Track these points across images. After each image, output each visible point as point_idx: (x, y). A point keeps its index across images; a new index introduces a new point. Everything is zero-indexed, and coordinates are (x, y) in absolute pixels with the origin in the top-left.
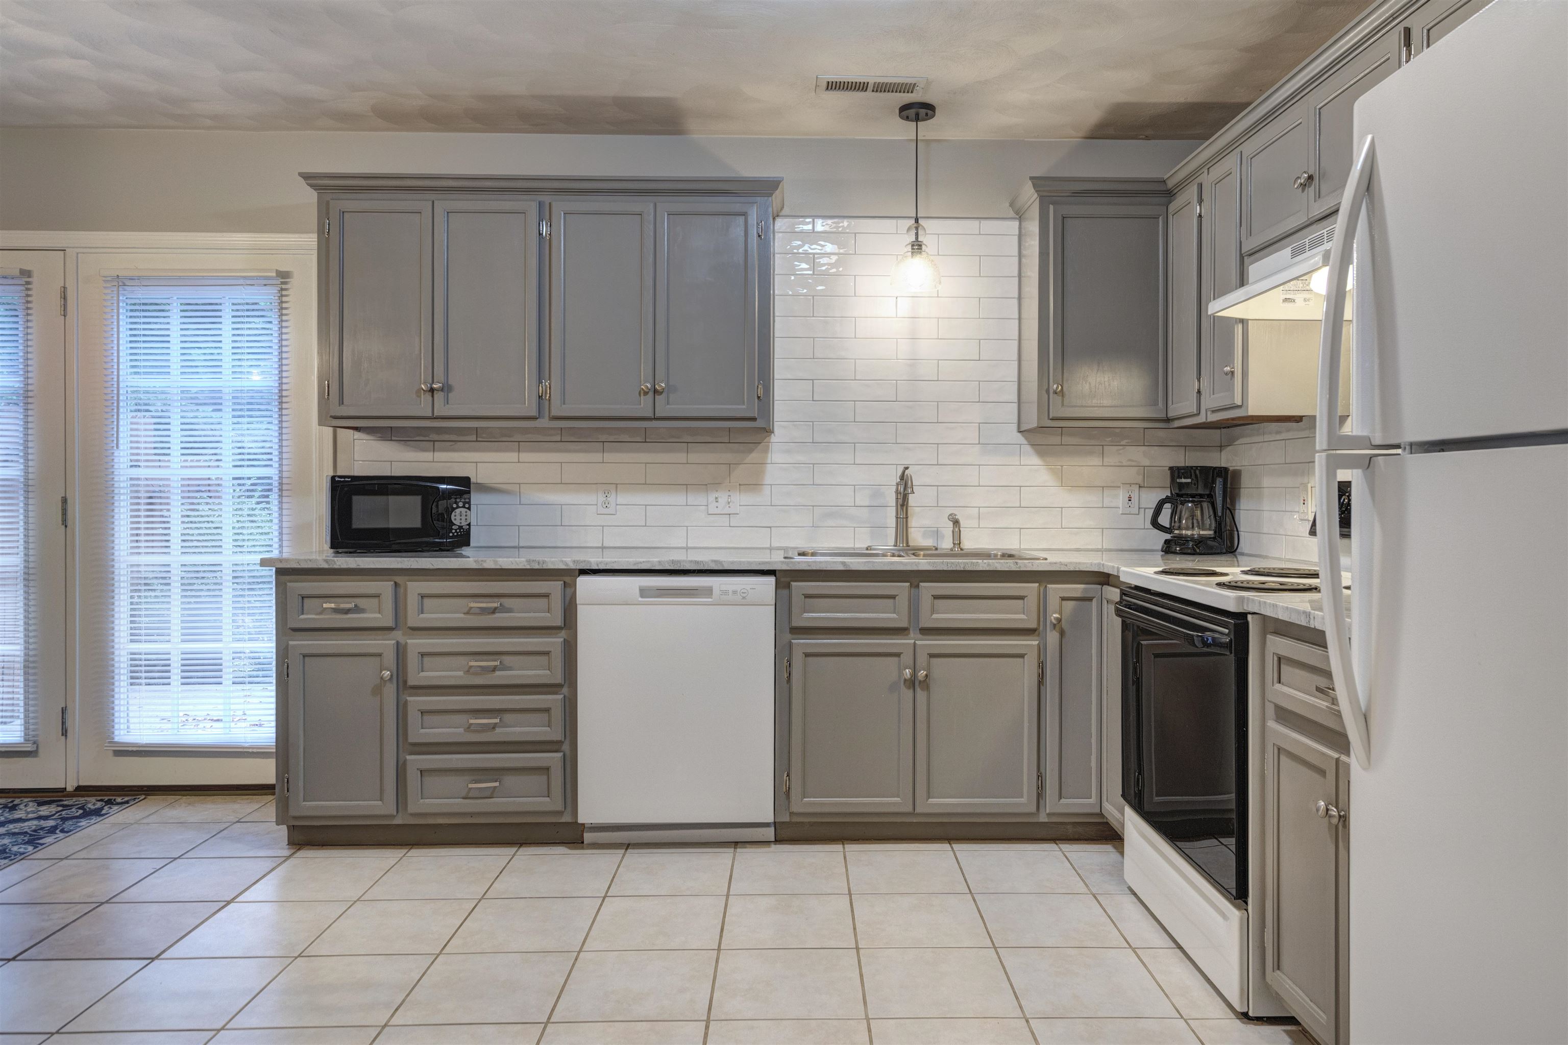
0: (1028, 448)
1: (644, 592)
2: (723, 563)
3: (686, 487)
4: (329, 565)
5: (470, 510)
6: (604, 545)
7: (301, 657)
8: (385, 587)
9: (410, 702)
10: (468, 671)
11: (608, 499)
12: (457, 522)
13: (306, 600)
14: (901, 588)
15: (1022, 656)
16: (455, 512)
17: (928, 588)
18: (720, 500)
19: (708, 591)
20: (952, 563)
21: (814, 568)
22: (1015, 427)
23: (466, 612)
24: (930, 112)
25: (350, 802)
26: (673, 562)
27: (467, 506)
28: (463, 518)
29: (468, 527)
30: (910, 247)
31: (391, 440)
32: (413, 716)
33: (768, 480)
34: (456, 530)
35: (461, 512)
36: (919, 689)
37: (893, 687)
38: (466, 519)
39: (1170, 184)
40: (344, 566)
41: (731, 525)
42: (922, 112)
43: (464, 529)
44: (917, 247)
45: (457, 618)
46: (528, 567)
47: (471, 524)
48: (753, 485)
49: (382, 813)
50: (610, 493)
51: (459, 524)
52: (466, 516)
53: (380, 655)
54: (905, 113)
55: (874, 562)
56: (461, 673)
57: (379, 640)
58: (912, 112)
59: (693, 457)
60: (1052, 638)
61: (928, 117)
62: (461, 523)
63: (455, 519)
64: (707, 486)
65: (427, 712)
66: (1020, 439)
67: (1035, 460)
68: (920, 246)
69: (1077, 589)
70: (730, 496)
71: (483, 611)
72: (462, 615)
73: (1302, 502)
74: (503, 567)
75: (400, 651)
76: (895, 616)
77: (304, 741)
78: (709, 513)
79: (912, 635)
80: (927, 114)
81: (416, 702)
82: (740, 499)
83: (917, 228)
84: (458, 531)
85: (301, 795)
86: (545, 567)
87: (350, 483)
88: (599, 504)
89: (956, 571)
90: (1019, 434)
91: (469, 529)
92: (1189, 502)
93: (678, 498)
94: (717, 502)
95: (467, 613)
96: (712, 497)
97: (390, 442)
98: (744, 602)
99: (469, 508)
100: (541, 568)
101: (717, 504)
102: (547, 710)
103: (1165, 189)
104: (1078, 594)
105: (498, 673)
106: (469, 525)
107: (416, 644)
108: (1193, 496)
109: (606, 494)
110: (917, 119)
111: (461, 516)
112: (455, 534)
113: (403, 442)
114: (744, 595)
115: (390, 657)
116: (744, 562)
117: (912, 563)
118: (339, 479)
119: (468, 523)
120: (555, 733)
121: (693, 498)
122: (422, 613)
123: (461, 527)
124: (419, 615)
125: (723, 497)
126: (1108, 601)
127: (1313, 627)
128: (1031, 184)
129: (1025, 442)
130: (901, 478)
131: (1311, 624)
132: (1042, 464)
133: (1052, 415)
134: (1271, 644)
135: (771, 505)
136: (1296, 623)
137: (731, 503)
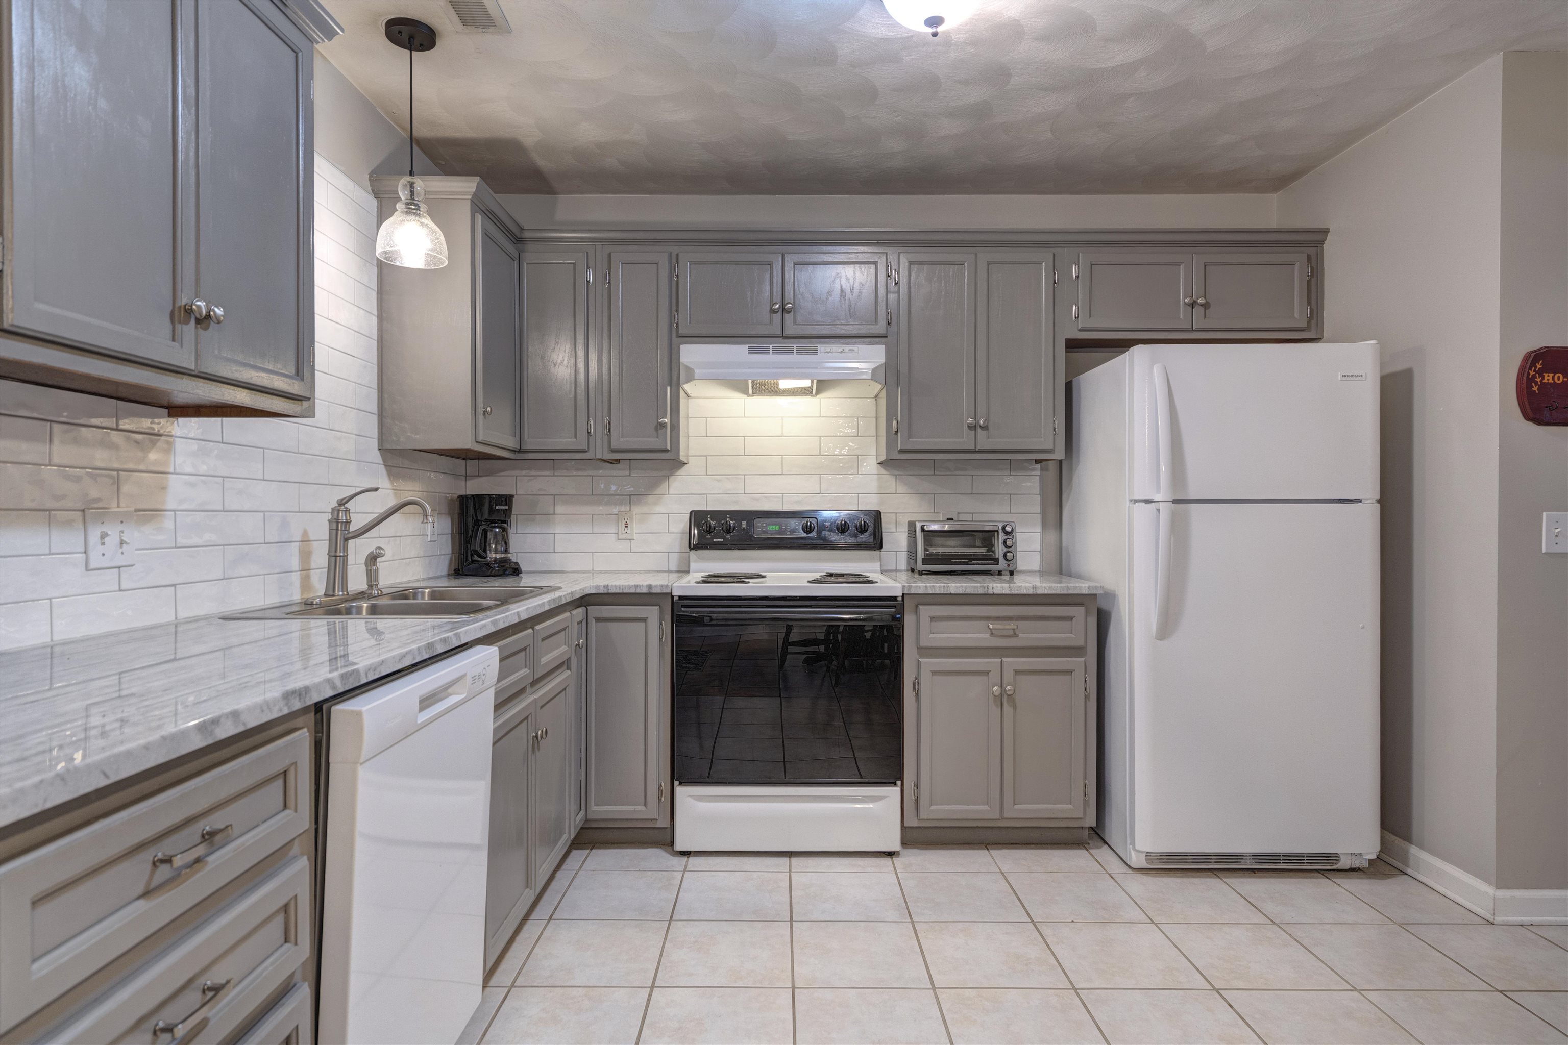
0: (385, 470)
3: (50, 514)
17: (539, 632)
18: (107, 541)
24: (427, 42)
33: (170, 503)
36: (538, 750)
37: (525, 757)
42: (419, 38)
44: (414, 207)
46: (286, 710)
48: (151, 511)
54: (396, 28)
58: (405, 32)
60: (575, 662)
68: (418, 206)
69: (580, 613)
73: (624, 526)
74: (248, 727)
76: (527, 671)
78: (90, 566)
80: (421, 46)
82: (136, 535)
83: (412, 184)
90: (380, 454)
92: (495, 527)
94: (103, 544)
96: (94, 534)
101: (101, 549)
104: (581, 618)
110: (409, 43)
114: (484, 677)
121: (61, 538)
125: (112, 532)
126: (598, 620)
127: (992, 593)
128: (475, 185)
129: (382, 462)
130: (342, 503)
131: (990, 592)
132: (390, 487)
133: (480, 439)
134: (926, 611)
135: (176, 547)
136: (972, 593)
137: (124, 546)
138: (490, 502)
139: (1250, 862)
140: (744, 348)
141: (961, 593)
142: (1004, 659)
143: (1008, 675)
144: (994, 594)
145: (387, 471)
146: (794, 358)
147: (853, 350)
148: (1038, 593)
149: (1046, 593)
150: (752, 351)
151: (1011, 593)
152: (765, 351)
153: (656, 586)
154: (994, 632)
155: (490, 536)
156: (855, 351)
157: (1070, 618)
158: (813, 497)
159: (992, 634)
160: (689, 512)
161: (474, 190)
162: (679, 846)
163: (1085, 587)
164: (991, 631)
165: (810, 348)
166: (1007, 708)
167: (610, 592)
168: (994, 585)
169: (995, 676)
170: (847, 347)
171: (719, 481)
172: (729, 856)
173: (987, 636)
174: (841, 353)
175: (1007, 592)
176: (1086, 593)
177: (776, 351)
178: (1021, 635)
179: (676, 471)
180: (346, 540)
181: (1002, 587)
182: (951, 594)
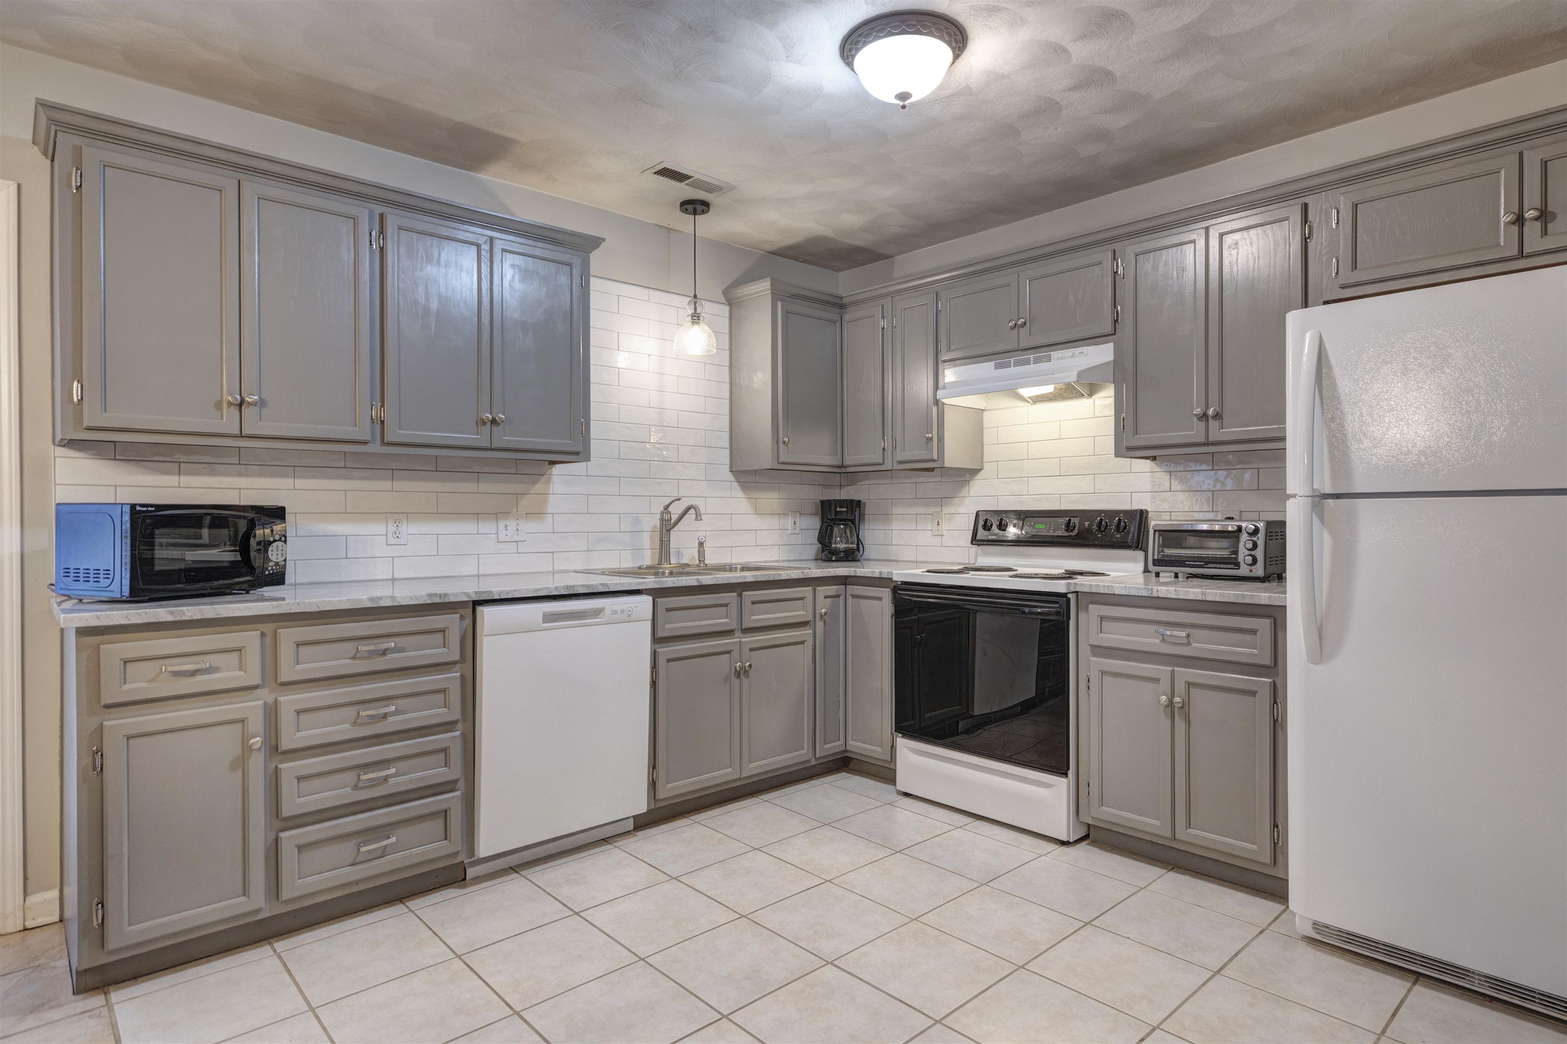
0: (736, 485)
1: (550, 618)
2: (610, 585)
3: (477, 516)
4: (176, 617)
5: (286, 544)
6: (395, 577)
7: (125, 739)
8: (250, 639)
9: (284, 769)
10: (355, 723)
11: (399, 529)
12: (273, 558)
13: (128, 665)
14: (730, 597)
15: (802, 643)
16: (272, 547)
17: (749, 595)
18: (509, 529)
19: (598, 612)
20: (767, 575)
21: (677, 586)
22: (728, 467)
23: (351, 657)
24: (705, 208)
25: (199, 909)
26: (568, 587)
27: (283, 539)
28: (280, 553)
29: (284, 563)
30: (690, 318)
31: (115, 459)
32: (288, 785)
33: (550, 509)
34: (272, 567)
35: (277, 546)
36: (744, 678)
37: (727, 679)
38: (282, 554)
39: (845, 301)
40: (198, 616)
41: (519, 552)
42: (700, 208)
43: (280, 566)
44: (696, 318)
45: (345, 665)
46: (429, 602)
47: (287, 559)
48: (537, 514)
49: (250, 909)
50: (401, 522)
51: (275, 560)
52: (282, 550)
53: (242, 721)
54: (684, 207)
55: (718, 578)
56: (347, 726)
57: (236, 703)
58: (690, 207)
59: (483, 487)
60: (820, 626)
61: (703, 212)
62: (277, 559)
63: (272, 555)
64: (497, 515)
65: (304, 778)
66: (731, 477)
67: (738, 493)
68: (699, 317)
69: (833, 589)
70: (518, 524)
71: (372, 654)
72: (349, 661)
73: (937, 524)
74: (402, 604)
75: (272, 714)
76: (727, 620)
77: (129, 848)
78: (500, 541)
79: (736, 635)
80: (703, 211)
81: (289, 768)
82: (528, 526)
83: (695, 303)
84: (274, 568)
85: (126, 918)
86: (447, 600)
87: (153, 514)
88: (390, 534)
89: (769, 581)
90: (730, 473)
91: (285, 565)
92: (841, 524)
93: (468, 527)
94: (507, 530)
95: (353, 658)
96: (501, 525)
97: (114, 461)
98: (630, 618)
99: (285, 541)
100: (443, 601)
101: (506, 532)
102: (445, 750)
103: (840, 303)
104: (833, 593)
105: (391, 719)
106: (285, 560)
107: (290, 701)
108: (845, 520)
109: (397, 524)
110: (695, 213)
111: (277, 550)
112: (271, 572)
113: (133, 463)
114: (629, 613)
115: (256, 722)
116: (625, 583)
117: (742, 576)
118: (141, 509)
119: (284, 558)
120: (455, 772)
121: (487, 527)
122: (297, 664)
123: (277, 564)
124: (295, 666)
125: (512, 524)
126: (853, 596)
127: (1156, 596)
128: (769, 283)
129: (734, 480)
130: (667, 507)
131: (1155, 594)
132: (744, 496)
133: (781, 460)
134: (1096, 610)
135: (553, 533)
136: (1137, 594)
137: (519, 531)
138: (836, 504)
139: (1479, 983)
140: (991, 364)
141: (1125, 594)
142: (1176, 669)
143: (1180, 688)
144: (1158, 597)
145: (740, 486)
146: (1032, 368)
147: (1083, 353)
148: (1208, 599)
149: (1217, 600)
150: (998, 366)
151: (1177, 597)
152: (1008, 365)
153: (884, 572)
154: (1166, 638)
155: (836, 530)
156: (1085, 353)
157: (1253, 632)
158: (1088, 496)
159: (1163, 640)
160: (975, 512)
161: (769, 287)
162: (902, 785)
163: (1265, 596)
164: (1163, 637)
165: (1043, 357)
166: (1180, 724)
167: (857, 575)
168: (1159, 588)
169: (1165, 684)
170: (1077, 351)
171: (1006, 483)
172: (931, 804)
173: (1157, 641)
174: (1072, 357)
175: (1173, 596)
176: (1267, 603)
177: (1017, 364)
178: (1194, 645)
179: (974, 477)
180: (669, 531)
181: (1168, 590)
182: (1114, 594)
